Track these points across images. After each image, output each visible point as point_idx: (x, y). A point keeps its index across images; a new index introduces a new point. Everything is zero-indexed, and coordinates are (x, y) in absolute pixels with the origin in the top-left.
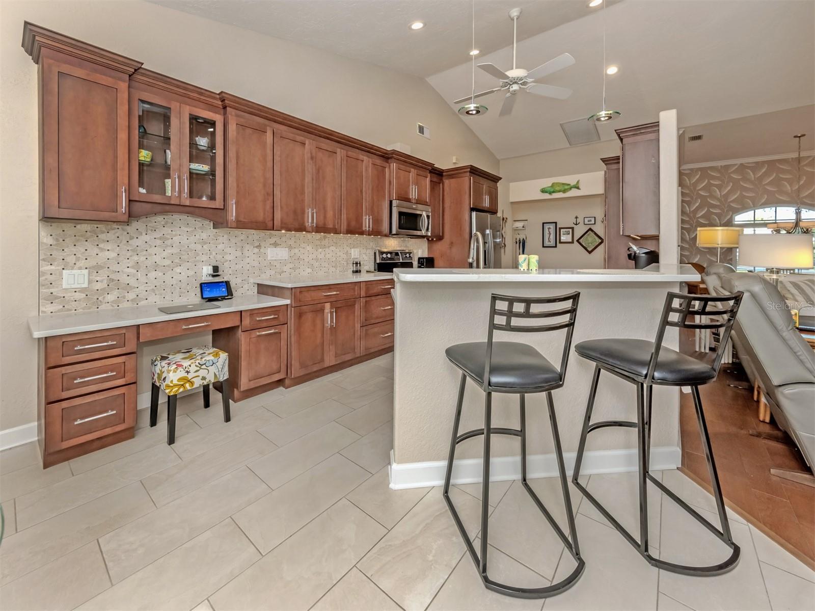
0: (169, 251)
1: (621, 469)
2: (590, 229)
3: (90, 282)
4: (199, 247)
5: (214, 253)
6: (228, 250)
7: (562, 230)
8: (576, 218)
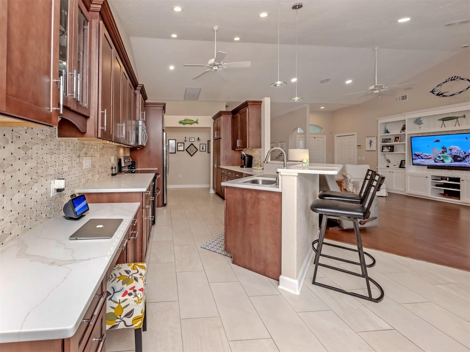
2: (192, 144)
7: (179, 144)
8: (185, 138)
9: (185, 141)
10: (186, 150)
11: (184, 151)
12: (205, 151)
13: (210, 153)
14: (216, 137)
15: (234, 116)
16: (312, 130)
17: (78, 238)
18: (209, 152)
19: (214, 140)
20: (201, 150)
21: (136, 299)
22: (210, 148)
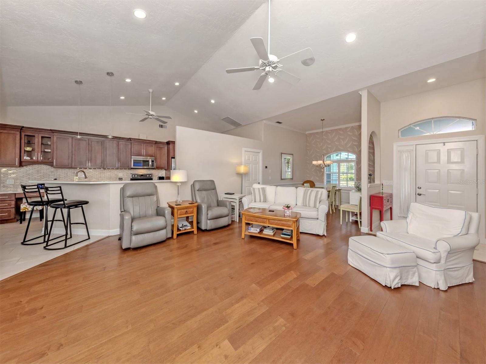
0: (40, 174)
1: (92, 230)
3: (14, 183)
4: (50, 173)
5: (56, 175)
6: (61, 174)
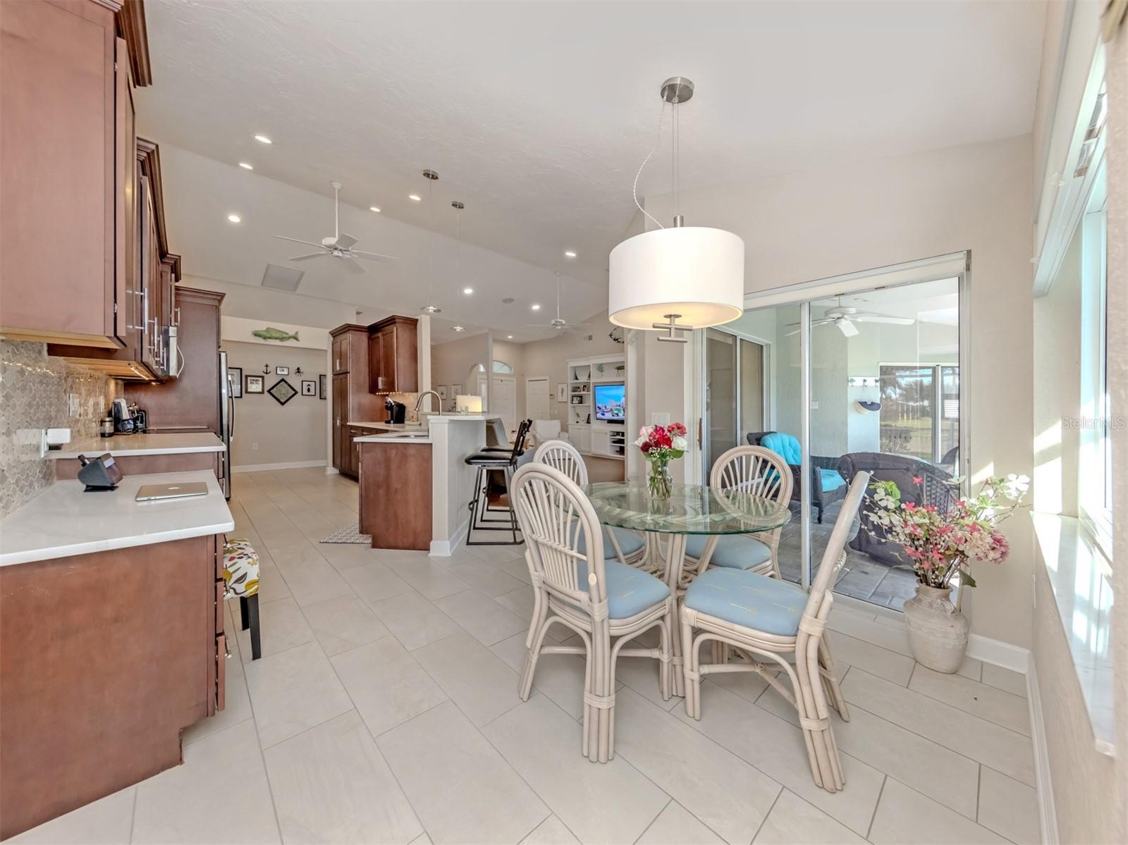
2: (283, 380)
7: (249, 378)
8: (267, 366)
9: (267, 373)
10: (269, 391)
11: (262, 392)
12: (315, 395)
13: (325, 399)
14: (338, 368)
15: (373, 337)
16: (498, 368)
17: (153, 498)
18: (322, 398)
19: (334, 375)
20: (305, 392)
21: (250, 560)
22: (326, 390)
